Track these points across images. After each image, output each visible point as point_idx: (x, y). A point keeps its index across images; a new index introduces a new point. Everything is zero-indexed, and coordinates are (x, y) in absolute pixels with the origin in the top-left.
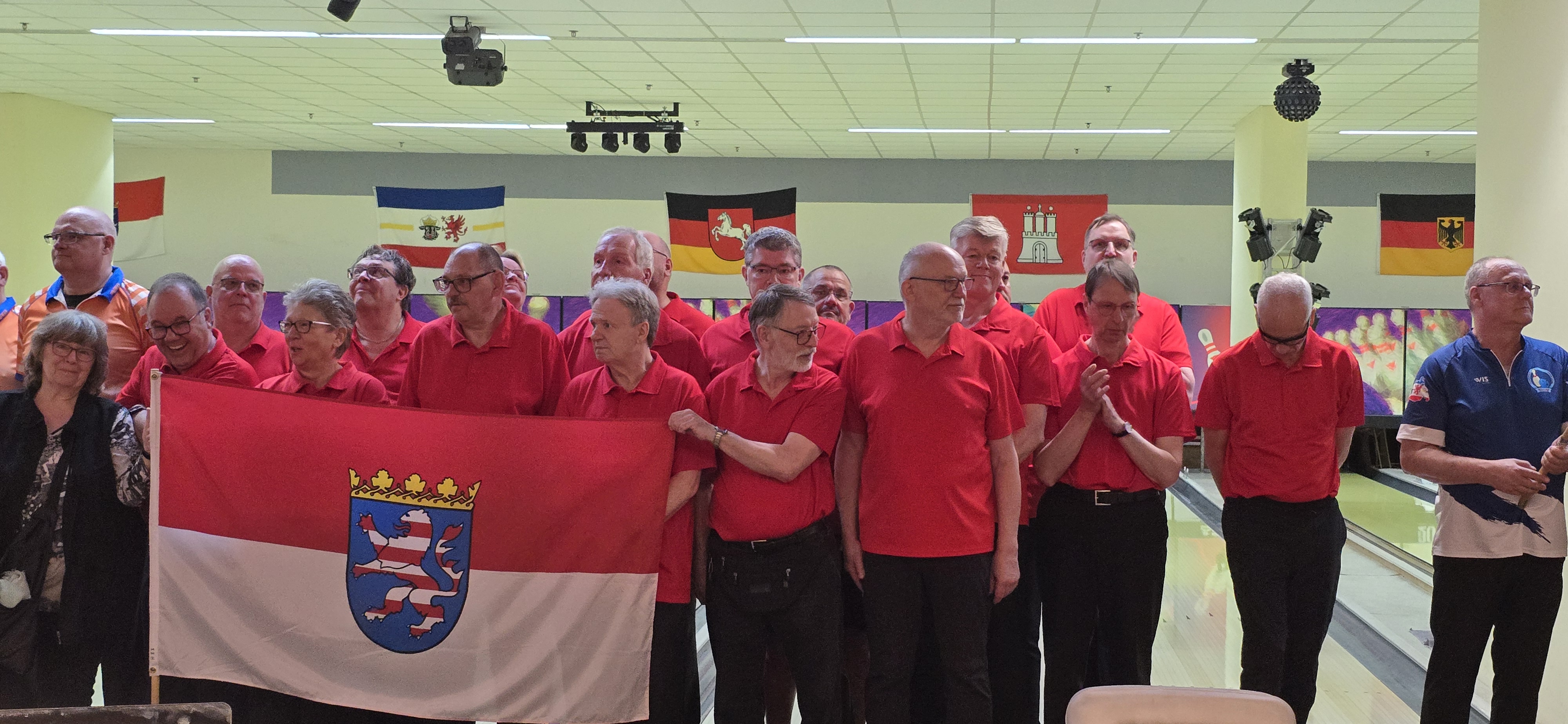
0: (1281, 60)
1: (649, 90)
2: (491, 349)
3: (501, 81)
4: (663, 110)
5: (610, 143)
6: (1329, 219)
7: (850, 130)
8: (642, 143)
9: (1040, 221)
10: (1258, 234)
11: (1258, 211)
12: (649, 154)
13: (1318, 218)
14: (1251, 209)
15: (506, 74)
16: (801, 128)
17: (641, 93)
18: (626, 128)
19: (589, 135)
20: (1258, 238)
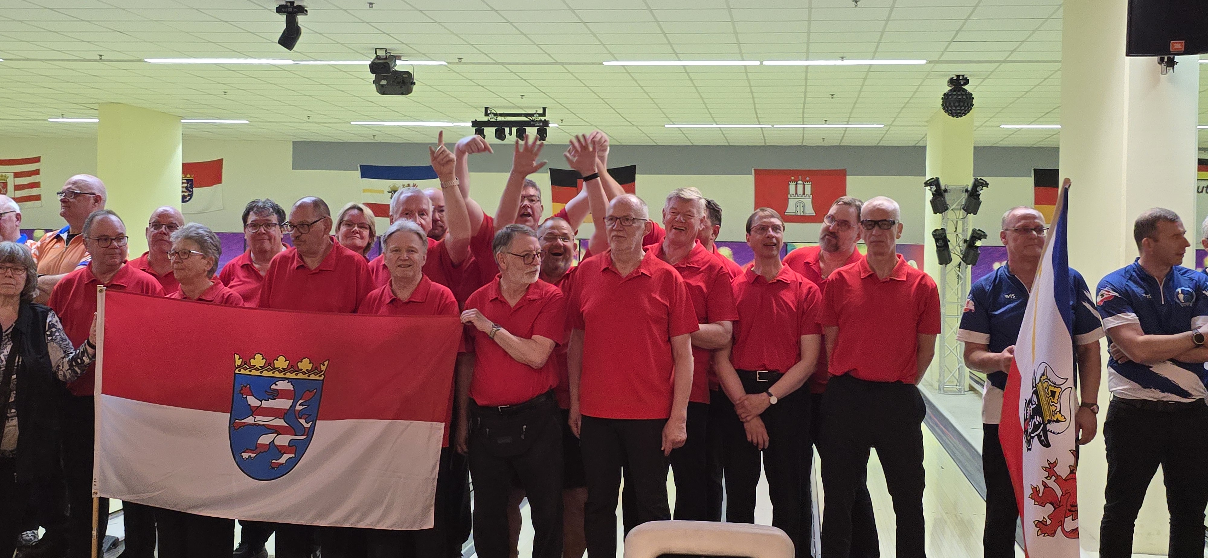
0: (945, 76)
1: (523, 98)
2: (320, 271)
3: (411, 92)
4: (535, 112)
5: (500, 135)
6: (987, 185)
7: (665, 126)
9: (800, 187)
10: (939, 195)
11: (937, 179)
13: (979, 184)
14: (933, 178)
15: (415, 87)
16: (634, 125)
17: (518, 101)
18: (510, 125)
19: (486, 129)
20: (938, 198)
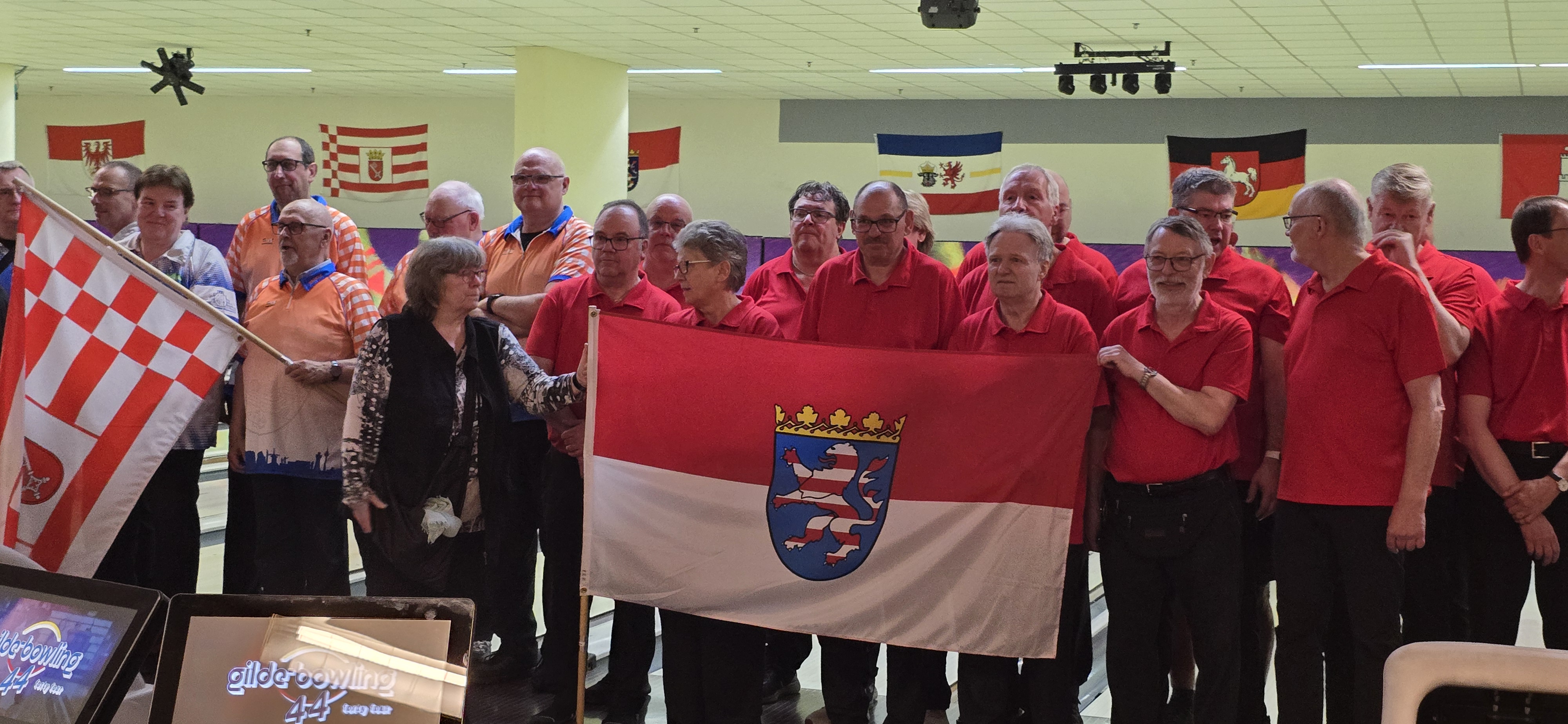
1: (1136, 28)
2: (890, 288)
3: (974, 23)
4: (1153, 49)
5: (1098, 85)
7: (1359, 67)
8: (1131, 85)
12: (1138, 95)
15: (979, 17)
16: (1307, 66)
17: (1130, 33)
18: (1114, 69)
19: (1076, 77)
